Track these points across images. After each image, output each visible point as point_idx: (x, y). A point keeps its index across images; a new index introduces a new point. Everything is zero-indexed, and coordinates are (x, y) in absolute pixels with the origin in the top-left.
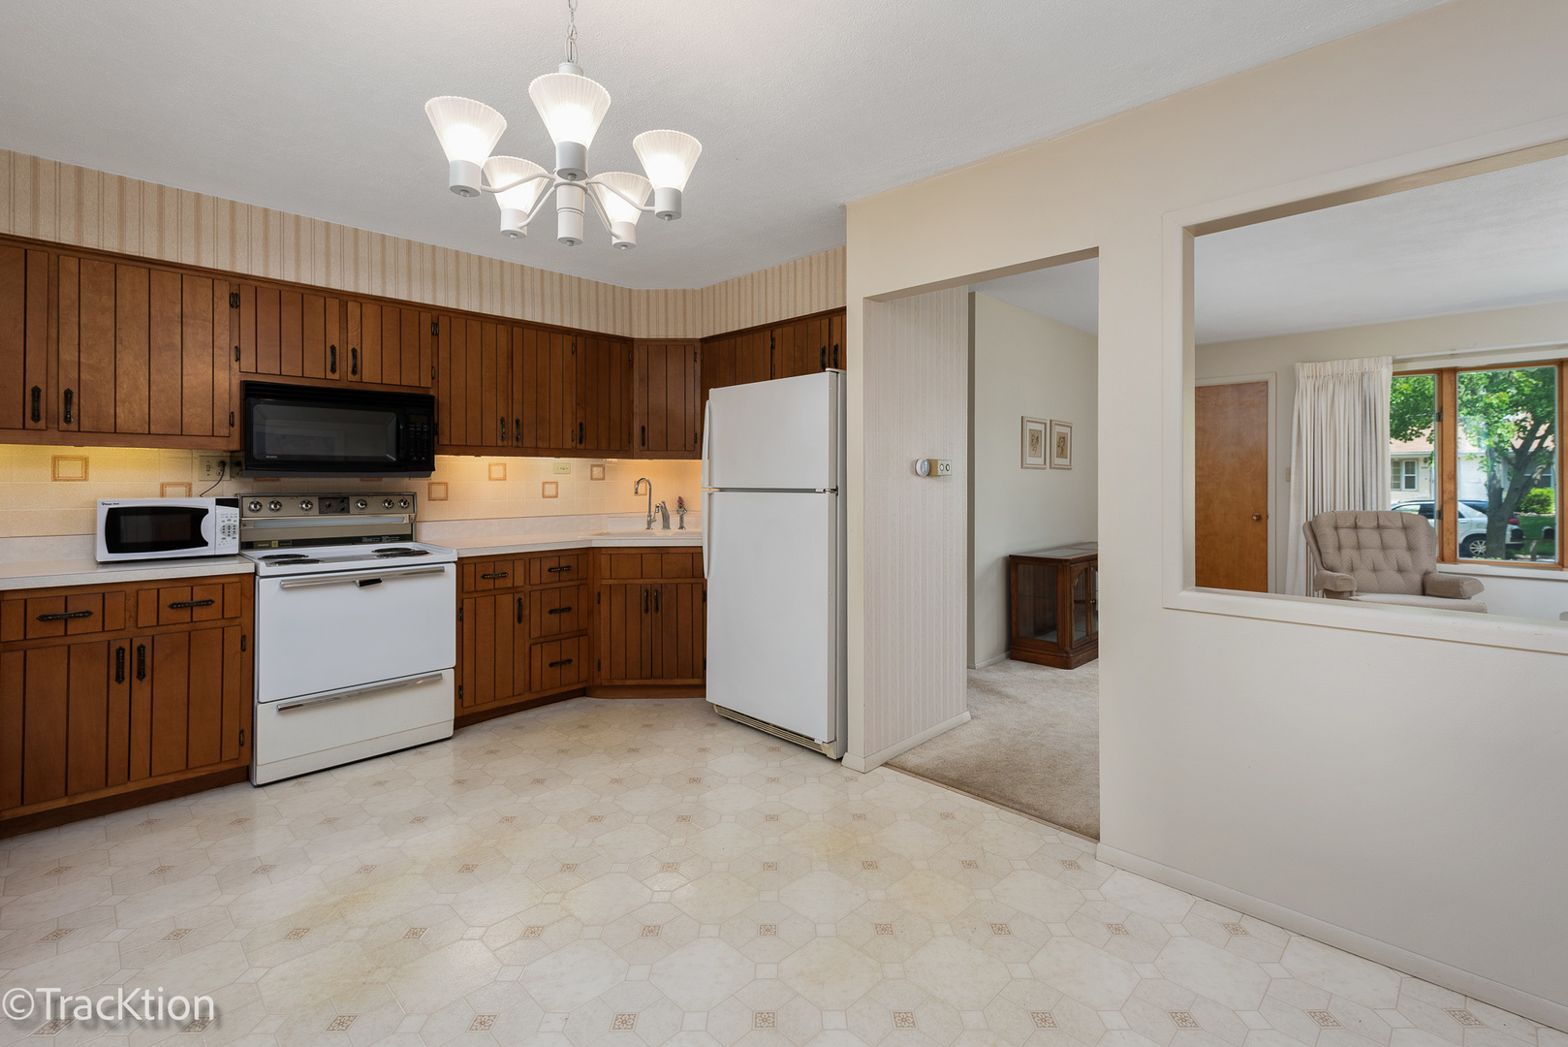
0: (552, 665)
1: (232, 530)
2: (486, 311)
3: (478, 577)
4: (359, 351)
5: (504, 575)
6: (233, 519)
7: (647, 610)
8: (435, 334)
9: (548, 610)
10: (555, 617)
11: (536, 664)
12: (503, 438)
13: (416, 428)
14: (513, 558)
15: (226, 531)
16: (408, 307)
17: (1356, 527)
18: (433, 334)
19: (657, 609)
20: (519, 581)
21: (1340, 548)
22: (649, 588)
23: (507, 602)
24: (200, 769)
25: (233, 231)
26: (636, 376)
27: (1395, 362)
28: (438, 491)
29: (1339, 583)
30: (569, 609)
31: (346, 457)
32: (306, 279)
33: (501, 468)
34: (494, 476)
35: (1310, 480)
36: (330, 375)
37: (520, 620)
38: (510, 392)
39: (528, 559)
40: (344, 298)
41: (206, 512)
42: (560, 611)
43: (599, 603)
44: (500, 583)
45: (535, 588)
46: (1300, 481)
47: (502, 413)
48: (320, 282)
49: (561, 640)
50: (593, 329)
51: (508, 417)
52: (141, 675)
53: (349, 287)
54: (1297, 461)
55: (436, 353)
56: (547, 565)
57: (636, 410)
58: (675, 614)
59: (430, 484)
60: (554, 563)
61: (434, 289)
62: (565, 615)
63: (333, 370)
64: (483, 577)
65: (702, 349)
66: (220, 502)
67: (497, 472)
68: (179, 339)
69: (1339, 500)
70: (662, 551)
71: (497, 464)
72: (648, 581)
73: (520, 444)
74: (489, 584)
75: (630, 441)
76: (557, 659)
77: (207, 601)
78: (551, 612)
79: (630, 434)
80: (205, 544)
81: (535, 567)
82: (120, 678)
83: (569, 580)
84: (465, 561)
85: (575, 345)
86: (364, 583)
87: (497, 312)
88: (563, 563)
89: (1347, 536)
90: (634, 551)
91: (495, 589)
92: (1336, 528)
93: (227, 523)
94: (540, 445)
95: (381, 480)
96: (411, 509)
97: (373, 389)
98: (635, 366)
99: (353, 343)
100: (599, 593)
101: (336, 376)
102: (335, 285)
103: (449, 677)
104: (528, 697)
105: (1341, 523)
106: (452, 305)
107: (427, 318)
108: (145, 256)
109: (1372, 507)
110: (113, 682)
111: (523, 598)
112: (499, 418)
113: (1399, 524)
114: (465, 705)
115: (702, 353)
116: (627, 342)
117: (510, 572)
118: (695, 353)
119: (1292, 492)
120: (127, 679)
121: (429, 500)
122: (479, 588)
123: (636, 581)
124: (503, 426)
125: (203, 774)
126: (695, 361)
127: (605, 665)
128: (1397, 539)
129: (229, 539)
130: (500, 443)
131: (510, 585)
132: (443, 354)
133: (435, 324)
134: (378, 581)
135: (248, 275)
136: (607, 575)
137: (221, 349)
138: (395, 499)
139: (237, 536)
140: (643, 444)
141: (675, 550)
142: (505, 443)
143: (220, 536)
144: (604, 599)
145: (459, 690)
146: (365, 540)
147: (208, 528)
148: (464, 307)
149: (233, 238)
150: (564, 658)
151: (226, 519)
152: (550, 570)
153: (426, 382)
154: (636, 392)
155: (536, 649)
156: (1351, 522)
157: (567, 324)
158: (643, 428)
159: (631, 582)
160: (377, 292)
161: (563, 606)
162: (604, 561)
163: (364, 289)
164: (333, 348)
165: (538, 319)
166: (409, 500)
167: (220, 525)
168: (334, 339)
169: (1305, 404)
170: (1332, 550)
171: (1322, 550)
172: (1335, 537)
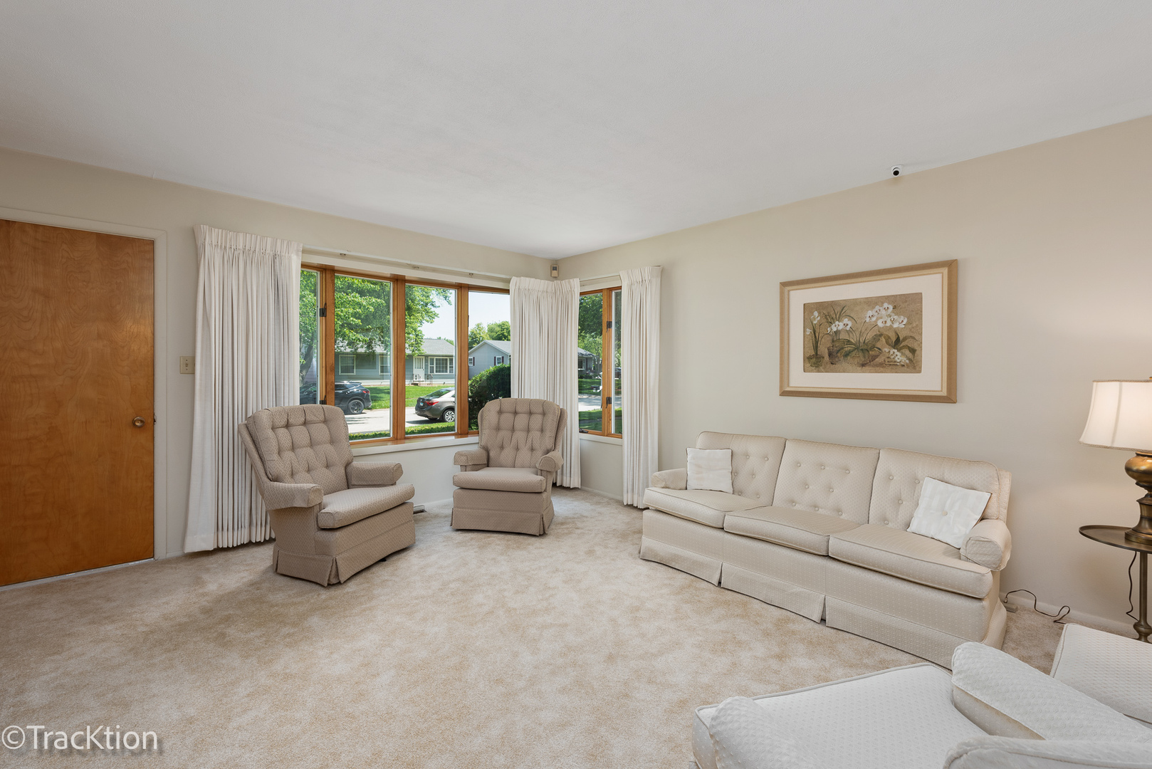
17: (287, 426)
21: (280, 453)
29: (312, 497)
35: (219, 372)
89: (282, 434)
92: (273, 428)
105: (276, 423)
113: (322, 418)
119: (197, 388)
156: (283, 422)
169: (213, 278)
170: (276, 457)
171: (266, 457)
172: (274, 443)
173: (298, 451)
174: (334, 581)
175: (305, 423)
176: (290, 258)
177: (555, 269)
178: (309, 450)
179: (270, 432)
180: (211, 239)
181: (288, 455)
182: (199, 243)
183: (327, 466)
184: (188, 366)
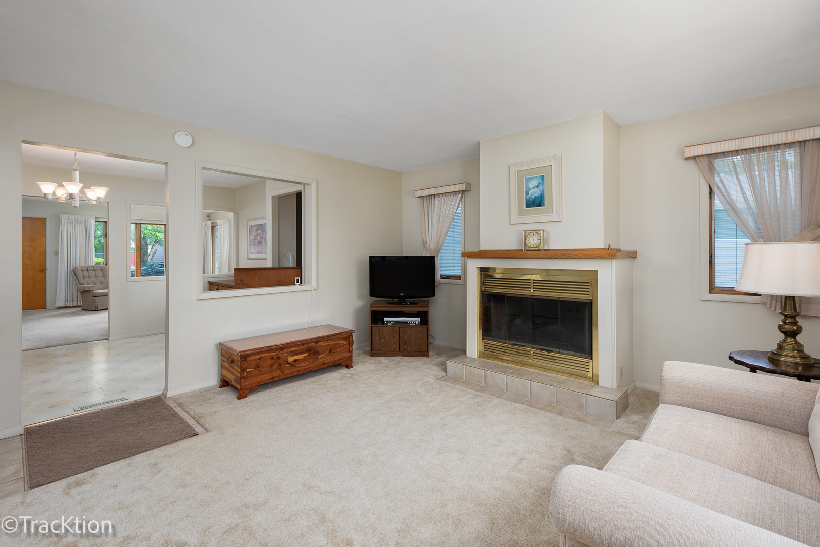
17: (87, 271)
21: (84, 278)
27: (96, 218)
29: (90, 288)
35: (66, 255)
46: (63, 255)
54: (61, 249)
69: (80, 263)
89: (85, 273)
92: (82, 271)
105: (83, 269)
109: (90, 264)
113: (100, 269)
119: (59, 260)
128: (100, 273)
156: (86, 269)
169: (65, 229)
170: (82, 279)
171: (79, 279)
172: (82, 275)
173: (91, 278)
174: (96, 310)
175: (94, 270)
176: (91, 222)
177: (208, 216)
178: (95, 278)
179: (80, 272)
180: (64, 217)
181: (87, 279)
182: (60, 218)
183: (101, 283)
184: (57, 254)
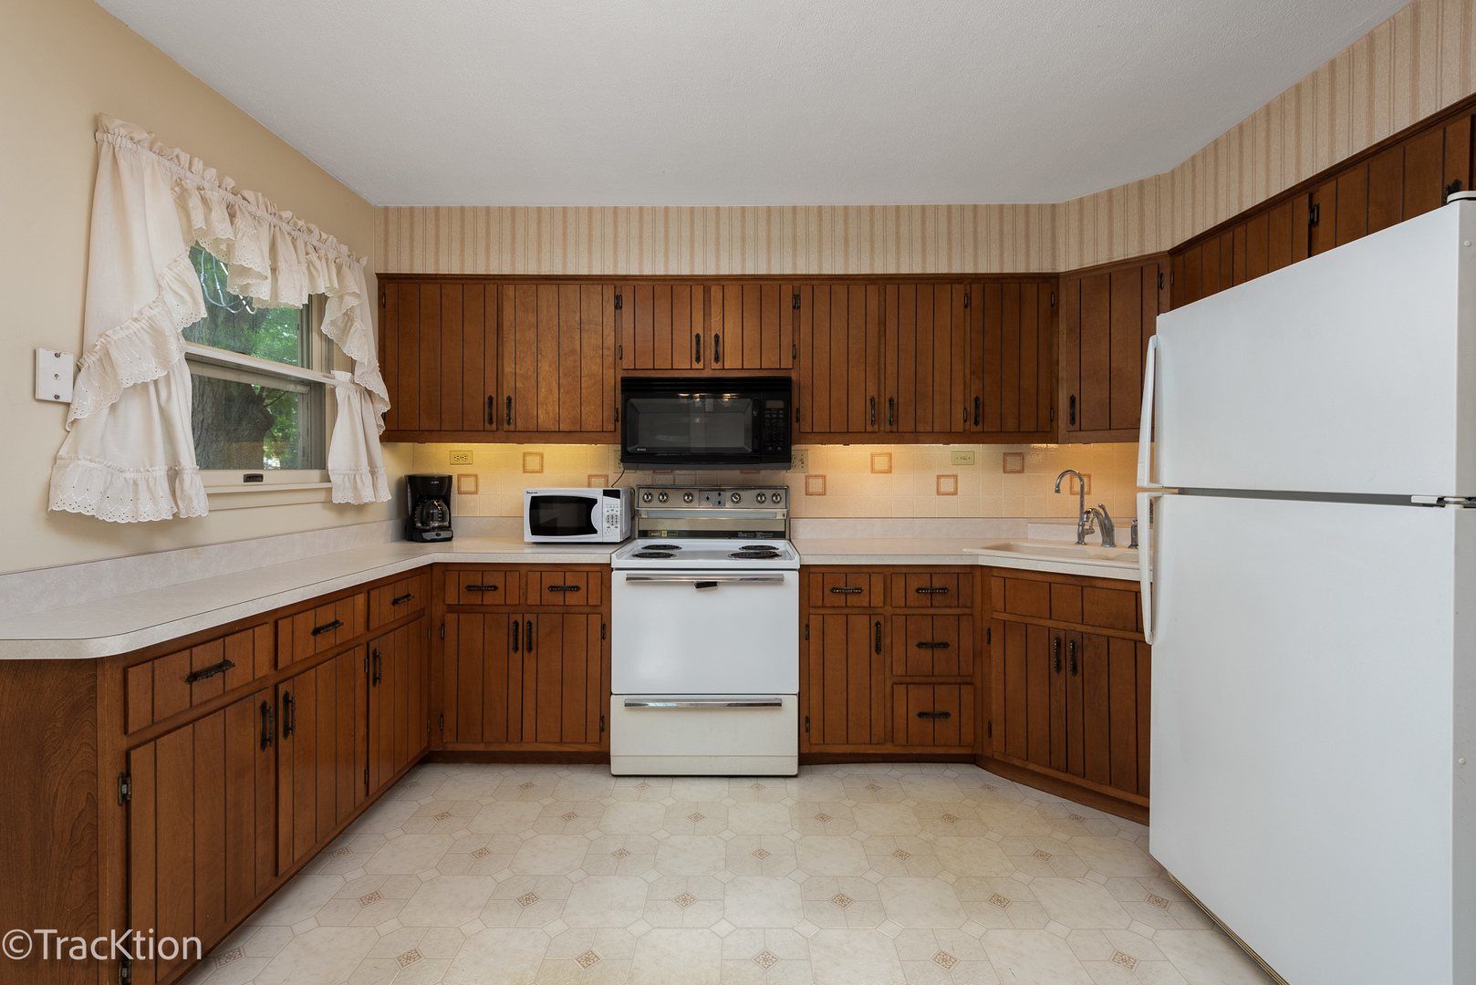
0: (921, 715)
1: (614, 520)
2: (853, 270)
3: (827, 591)
4: (721, 336)
5: (859, 591)
6: (615, 509)
7: (1058, 667)
8: (796, 307)
9: (916, 642)
10: (926, 654)
11: (900, 709)
12: (873, 423)
13: (771, 414)
14: (870, 570)
15: (610, 520)
16: (770, 282)
18: (794, 307)
19: (1074, 668)
20: (877, 600)
22: (1062, 635)
23: (861, 624)
24: (571, 745)
25: (616, 235)
26: (1063, 326)
28: (816, 485)
30: (945, 645)
31: (706, 448)
32: (674, 270)
33: (886, 459)
34: (877, 467)
36: (695, 365)
37: (878, 650)
38: (883, 366)
39: (889, 574)
40: (706, 282)
41: (594, 501)
42: (932, 646)
43: (989, 643)
44: (852, 600)
45: (899, 611)
47: (872, 392)
48: (685, 271)
49: (934, 684)
50: (995, 269)
51: (879, 396)
52: (530, 649)
53: (711, 271)
55: (796, 330)
56: (914, 583)
57: (1062, 374)
58: (1105, 684)
59: (807, 478)
60: (925, 583)
61: (795, 256)
62: (939, 653)
63: (698, 360)
64: (832, 590)
65: (1173, 266)
66: (607, 493)
67: (881, 463)
68: (579, 344)
70: (1083, 584)
71: (881, 455)
72: (1062, 625)
73: (895, 429)
74: (840, 600)
75: (1053, 418)
76: (929, 708)
77: (574, 587)
78: (920, 645)
79: (1053, 409)
80: (594, 531)
81: (898, 585)
82: (516, 649)
83: (946, 607)
84: (812, 570)
85: (968, 296)
86: (700, 585)
87: (866, 270)
88: (937, 583)
90: (1039, 578)
91: (846, 606)
93: (610, 512)
94: (920, 428)
95: (759, 473)
96: (782, 504)
97: (735, 376)
98: (1062, 312)
99: (716, 328)
100: (989, 630)
101: (701, 365)
102: (699, 271)
103: (791, 705)
104: (888, 749)
106: (814, 271)
107: (787, 290)
108: (555, 273)
110: (511, 651)
111: (882, 622)
112: (868, 398)
114: (813, 741)
115: (1173, 273)
116: (1050, 282)
117: (865, 588)
118: (1161, 276)
120: (520, 650)
121: (807, 494)
122: (827, 603)
123: (1042, 622)
124: (873, 406)
125: (573, 750)
126: (1160, 287)
127: (998, 730)
129: (612, 527)
130: (869, 428)
131: (866, 604)
132: (805, 329)
133: (796, 297)
134: (714, 584)
135: (627, 276)
136: (1000, 605)
137: (608, 349)
138: (769, 493)
139: (619, 526)
140: (1073, 420)
141: (1105, 584)
142: (876, 427)
143: (606, 525)
144: (996, 639)
145: (804, 723)
146: (740, 534)
147: (597, 516)
148: (827, 270)
149: (616, 242)
150: (939, 708)
151: (610, 509)
152: (917, 591)
153: (787, 363)
154: (1063, 350)
155: (900, 690)
157: (956, 269)
158: (1073, 400)
159: (1035, 621)
160: (737, 271)
161: (936, 641)
162: (996, 585)
163: (724, 271)
164: (698, 336)
165: (918, 270)
166: (780, 493)
167: (606, 514)
168: (698, 329)
